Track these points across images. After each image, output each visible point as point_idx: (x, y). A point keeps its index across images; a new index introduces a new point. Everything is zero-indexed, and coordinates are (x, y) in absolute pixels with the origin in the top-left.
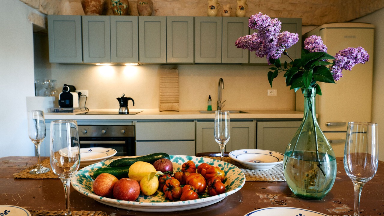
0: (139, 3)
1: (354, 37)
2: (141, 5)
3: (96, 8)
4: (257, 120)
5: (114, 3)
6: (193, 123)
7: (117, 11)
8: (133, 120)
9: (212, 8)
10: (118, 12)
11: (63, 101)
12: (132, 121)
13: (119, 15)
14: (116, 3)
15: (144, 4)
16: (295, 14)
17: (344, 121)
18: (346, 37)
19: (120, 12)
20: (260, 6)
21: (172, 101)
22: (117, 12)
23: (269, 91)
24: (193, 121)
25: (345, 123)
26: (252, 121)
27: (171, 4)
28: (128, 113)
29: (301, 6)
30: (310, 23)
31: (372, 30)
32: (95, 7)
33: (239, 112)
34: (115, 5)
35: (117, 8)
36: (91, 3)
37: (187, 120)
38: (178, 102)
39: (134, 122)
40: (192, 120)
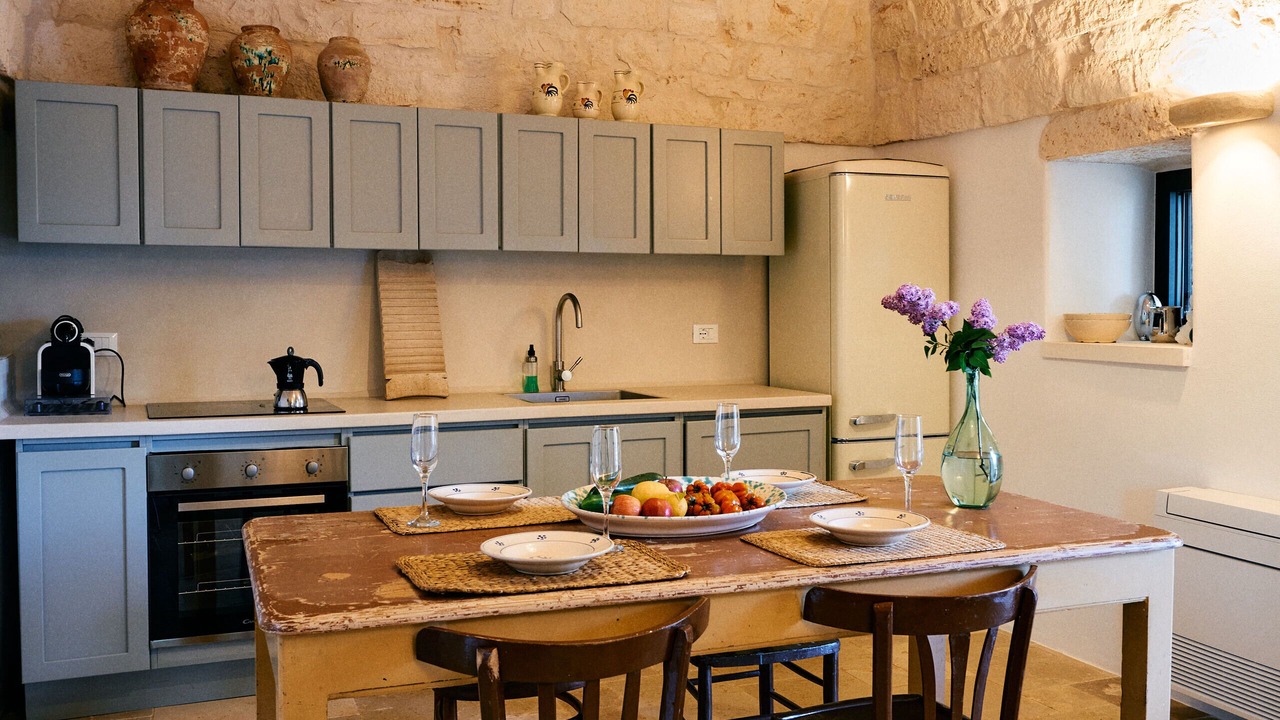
0: (332, 61)
1: (908, 199)
2: (340, 69)
3: (189, 67)
4: (685, 417)
5: (251, 56)
6: (519, 432)
7: (261, 79)
8: (341, 428)
9: (549, 93)
10: (262, 85)
11: (69, 375)
12: (339, 431)
13: (267, 95)
14: (261, 57)
15: (348, 66)
16: (761, 110)
17: (890, 412)
18: (889, 198)
19: (269, 84)
20: (671, 80)
21: (425, 366)
22: (257, 85)
23: (697, 328)
24: (516, 426)
25: (893, 417)
26: (673, 419)
27: (411, 57)
28: (305, 410)
29: (776, 89)
30: (799, 137)
31: (945, 182)
32: (184, 63)
33: (619, 396)
34: (256, 62)
35: (260, 73)
36: (176, 50)
37: (494, 424)
38: (443, 370)
39: (344, 437)
40: (513, 425)
